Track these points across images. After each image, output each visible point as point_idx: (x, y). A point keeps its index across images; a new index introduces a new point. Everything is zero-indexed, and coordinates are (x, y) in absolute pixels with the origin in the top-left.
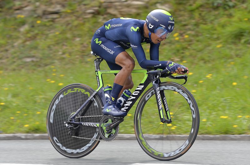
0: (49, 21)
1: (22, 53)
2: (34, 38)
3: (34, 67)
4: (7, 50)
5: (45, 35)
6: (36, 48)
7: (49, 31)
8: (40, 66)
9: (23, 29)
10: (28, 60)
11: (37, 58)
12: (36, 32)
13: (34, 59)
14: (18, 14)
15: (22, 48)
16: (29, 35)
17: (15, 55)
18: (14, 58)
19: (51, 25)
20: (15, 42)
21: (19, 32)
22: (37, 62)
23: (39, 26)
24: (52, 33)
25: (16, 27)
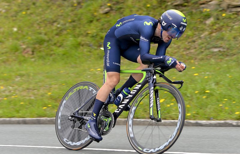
0: (233, 14)
1: (209, 44)
2: (220, 29)
3: (221, 57)
4: (194, 41)
5: (230, 26)
6: (222, 39)
7: (234, 23)
8: (227, 55)
9: (209, 22)
10: (216, 50)
11: (224, 48)
12: (222, 24)
13: (221, 50)
14: (203, 8)
15: (209, 39)
16: (215, 27)
17: (203, 45)
18: (202, 48)
19: (236, 18)
20: (201, 34)
21: (205, 24)
22: (224, 52)
23: (223, 19)
24: (236, 25)
25: (202, 20)
